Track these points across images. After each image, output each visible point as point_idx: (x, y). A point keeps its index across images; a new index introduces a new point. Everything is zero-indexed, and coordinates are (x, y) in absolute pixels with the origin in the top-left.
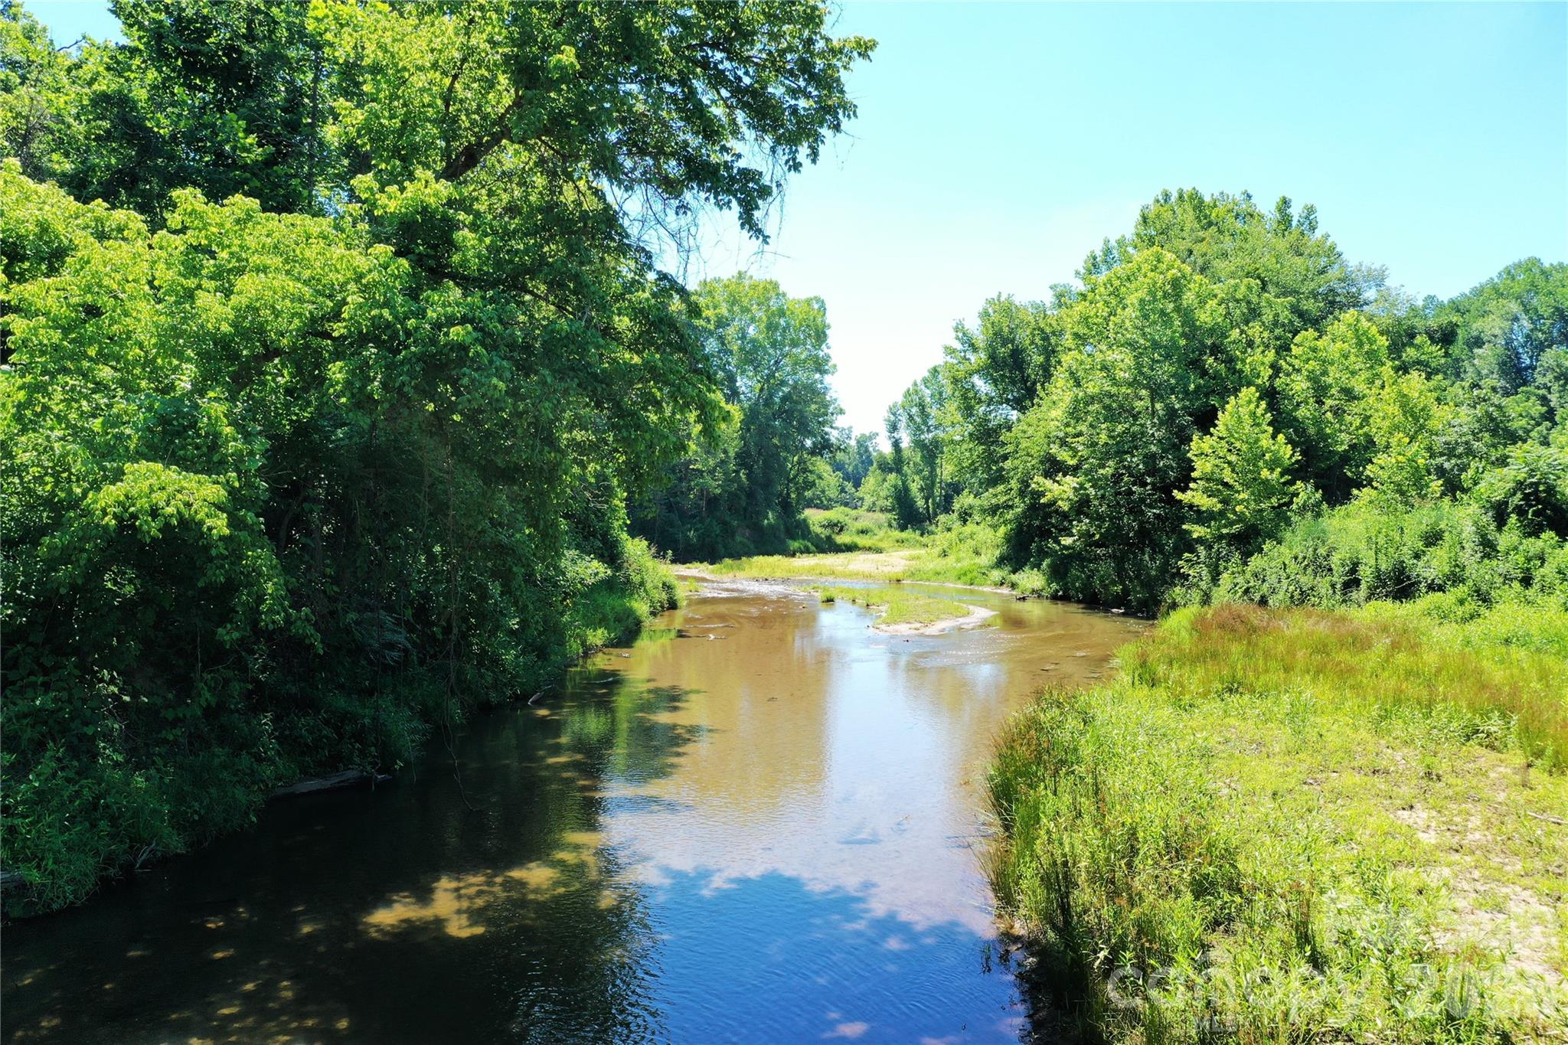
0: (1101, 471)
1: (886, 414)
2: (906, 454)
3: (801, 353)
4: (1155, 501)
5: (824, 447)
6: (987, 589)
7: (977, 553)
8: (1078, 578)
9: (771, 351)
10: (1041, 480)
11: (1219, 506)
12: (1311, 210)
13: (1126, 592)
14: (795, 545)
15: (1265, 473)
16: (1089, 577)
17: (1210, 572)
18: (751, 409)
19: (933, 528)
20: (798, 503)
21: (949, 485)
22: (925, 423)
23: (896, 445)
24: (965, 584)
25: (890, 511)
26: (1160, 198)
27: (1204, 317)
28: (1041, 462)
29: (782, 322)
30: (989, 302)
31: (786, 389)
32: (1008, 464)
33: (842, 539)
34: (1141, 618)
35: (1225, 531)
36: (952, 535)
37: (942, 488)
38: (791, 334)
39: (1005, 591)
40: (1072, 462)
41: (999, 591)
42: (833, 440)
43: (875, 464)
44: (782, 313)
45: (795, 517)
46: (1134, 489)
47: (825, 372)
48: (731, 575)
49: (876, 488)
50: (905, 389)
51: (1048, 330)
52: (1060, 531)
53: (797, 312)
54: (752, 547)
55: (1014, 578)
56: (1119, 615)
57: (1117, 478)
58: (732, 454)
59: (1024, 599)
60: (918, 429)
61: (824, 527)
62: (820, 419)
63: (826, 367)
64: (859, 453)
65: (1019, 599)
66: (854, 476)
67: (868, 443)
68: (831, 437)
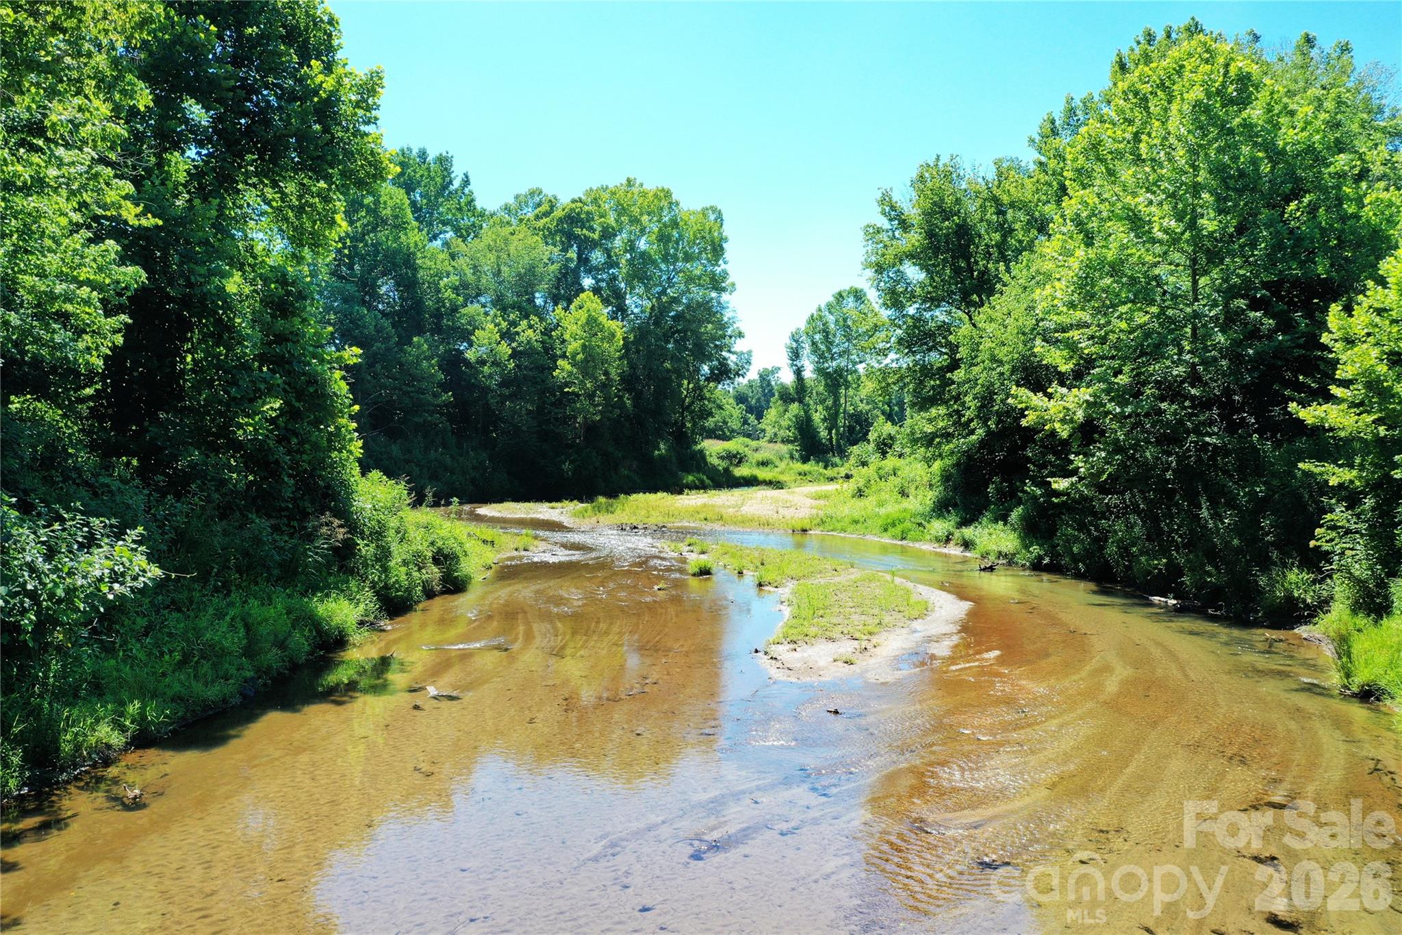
1: (788, 342)
2: (809, 382)
3: (696, 268)
4: (1203, 423)
6: (926, 547)
10: (1021, 393)
13: (1174, 570)
14: (687, 479)
18: (639, 328)
19: (839, 460)
20: (693, 432)
21: (852, 416)
22: (829, 350)
23: (798, 372)
25: (791, 442)
27: (1292, 133)
28: (1016, 370)
29: (675, 234)
30: (925, 166)
31: (680, 309)
32: (958, 375)
33: (741, 471)
36: (869, 471)
37: (845, 419)
38: (685, 246)
39: (954, 551)
40: (1065, 367)
41: (945, 551)
43: (777, 394)
44: (675, 224)
45: (690, 448)
47: (724, 290)
49: (777, 419)
50: (809, 315)
53: (691, 222)
56: (1167, 609)
58: (615, 377)
59: (991, 569)
60: (822, 356)
61: (722, 458)
62: (717, 343)
63: (723, 285)
64: (761, 387)
65: (985, 569)
66: (757, 408)
67: (771, 377)
68: (729, 362)
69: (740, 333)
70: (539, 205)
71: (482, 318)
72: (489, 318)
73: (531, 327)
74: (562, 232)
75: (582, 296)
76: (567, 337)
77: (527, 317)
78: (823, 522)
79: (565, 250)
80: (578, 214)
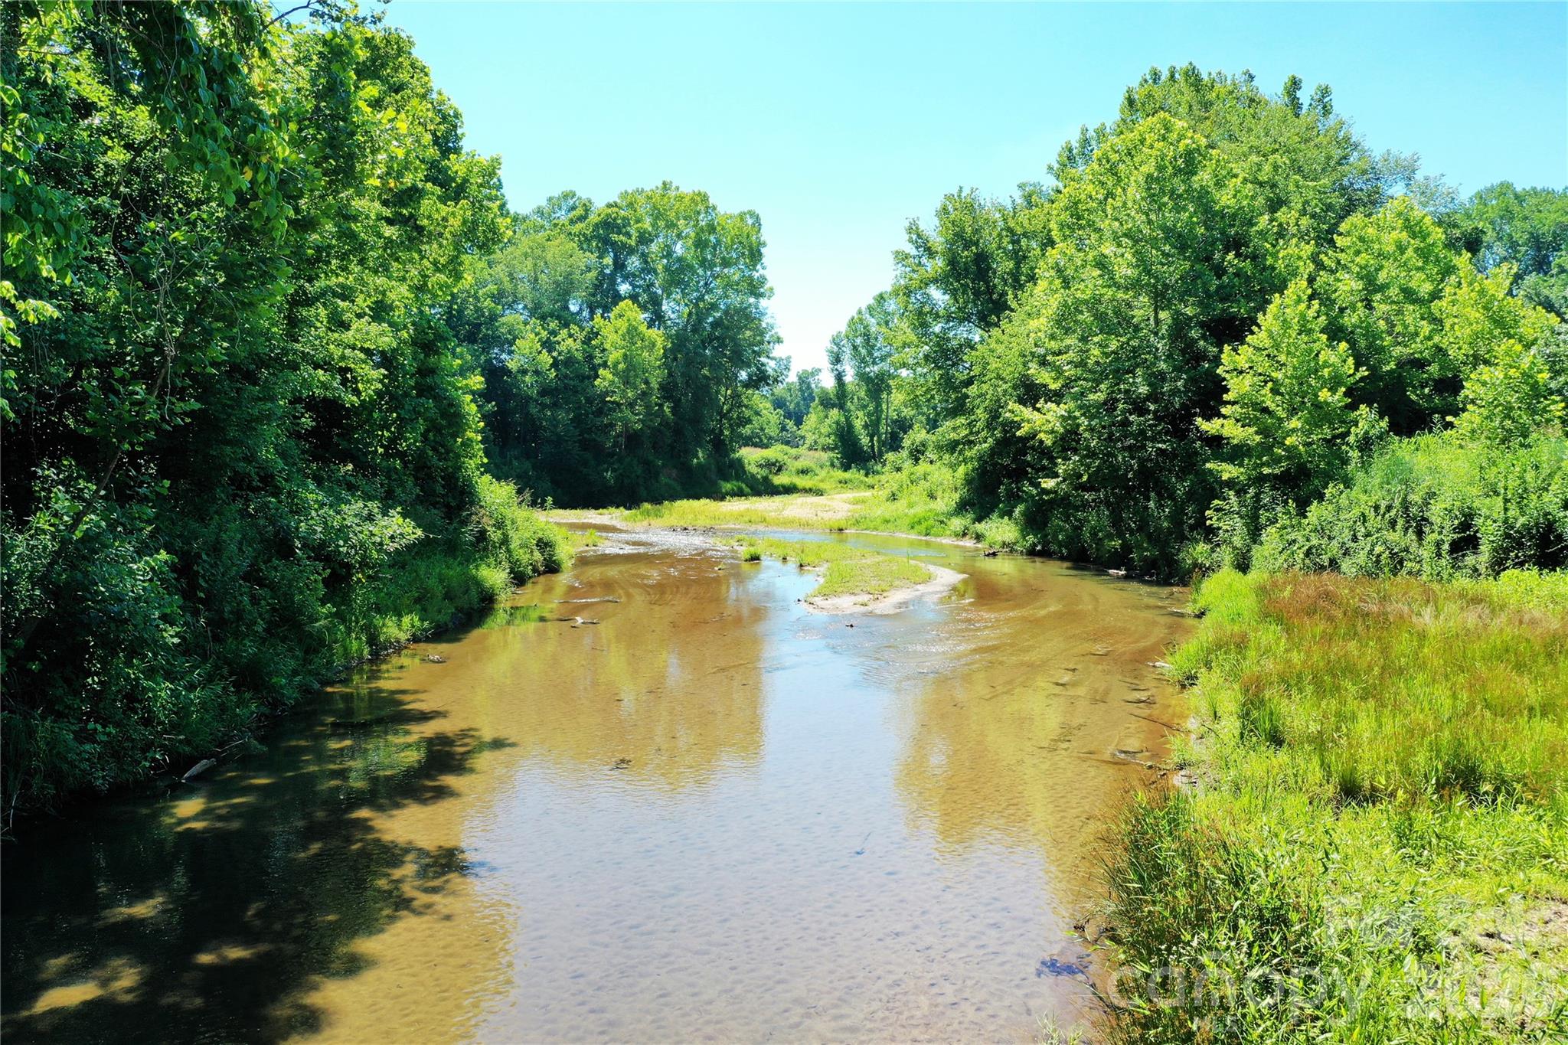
0: (1091, 397)
1: (829, 345)
2: (850, 388)
3: (734, 274)
4: (1160, 433)
5: (760, 379)
6: (945, 541)
7: (932, 496)
8: (1062, 529)
9: (700, 271)
10: (1017, 407)
11: (1258, 438)
12: (1325, 92)
13: (1127, 548)
14: (727, 486)
15: (1324, 395)
16: (1076, 528)
17: (1246, 525)
18: (677, 335)
19: (879, 467)
20: (731, 441)
21: (895, 422)
22: (870, 354)
23: (839, 377)
24: (920, 534)
25: (832, 450)
26: (1148, 77)
27: (1225, 199)
28: (1015, 387)
29: (712, 238)
30: (949, 197)
31: (718, 315)
32: (972, 390)
33: (779, 480)
34: (1150, 583)
35: (1266, 471)
36: (903, 476)
37: (887, 425)
38: (722, 251)
39: (969, 543)
40: (1053, 386)
41: (961, 543)
42: (770, 372)
43: (817, 399)
44: (712, 229)
45: (728, 456)
46: (1132, 418)
47: (762, 295)
48: (645, 523)
49: (818, 425)
50: (849, 318)
51: (1019, 230)
52: (1038, 471)
53: (729, 227)
54: (679, 488)
55: (980, 527)
56: (1119, 578)
57: (1110, 404)
58: (655, 385)
59: (994, 554)
60: (863, 361)
61: (761, 466)
62: (756, 349)
63: (762, 290)
64: (801, 390)
65: (988, 555)
66: (796, 413)
67: (811, 380)
68: (768, 368)
69: (779, 338)
70: (573, 208)
71: (522, 327)
72: (528, 327)
73: (571, 336)
74: (598, 237)
75: (622, 304)
76: (607, 346)
77: (566, 325)
78: (858, 522)
79: (601, 257)
80: (615, 219)
